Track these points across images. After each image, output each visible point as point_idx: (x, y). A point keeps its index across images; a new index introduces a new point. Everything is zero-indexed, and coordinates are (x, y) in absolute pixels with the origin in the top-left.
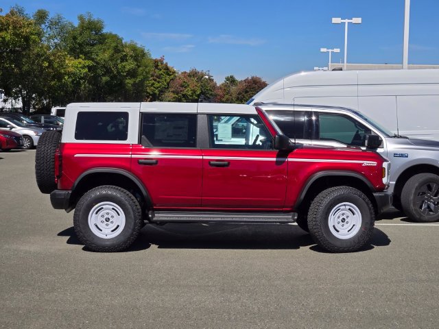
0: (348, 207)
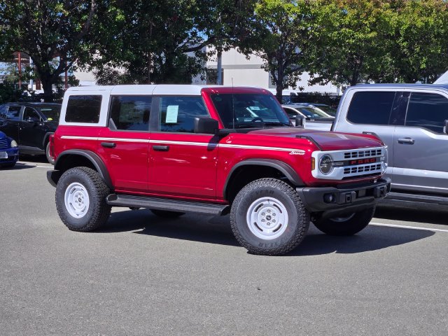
0: (272, 203)
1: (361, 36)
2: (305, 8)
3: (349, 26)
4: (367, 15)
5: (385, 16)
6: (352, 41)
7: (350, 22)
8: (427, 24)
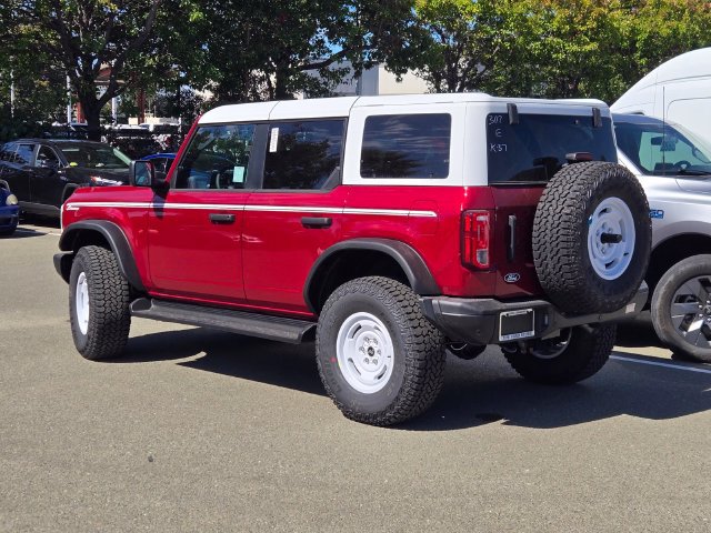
1: (575, 48)
2: (488, 6)
3: (558, 34)
4: (584, 18)
5: (613, 19)
6: (561, 56)
7: (558, 28)
8: (676, 31)
